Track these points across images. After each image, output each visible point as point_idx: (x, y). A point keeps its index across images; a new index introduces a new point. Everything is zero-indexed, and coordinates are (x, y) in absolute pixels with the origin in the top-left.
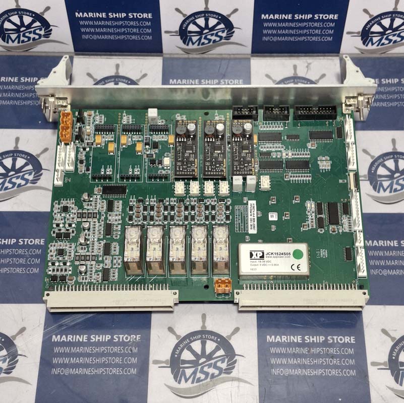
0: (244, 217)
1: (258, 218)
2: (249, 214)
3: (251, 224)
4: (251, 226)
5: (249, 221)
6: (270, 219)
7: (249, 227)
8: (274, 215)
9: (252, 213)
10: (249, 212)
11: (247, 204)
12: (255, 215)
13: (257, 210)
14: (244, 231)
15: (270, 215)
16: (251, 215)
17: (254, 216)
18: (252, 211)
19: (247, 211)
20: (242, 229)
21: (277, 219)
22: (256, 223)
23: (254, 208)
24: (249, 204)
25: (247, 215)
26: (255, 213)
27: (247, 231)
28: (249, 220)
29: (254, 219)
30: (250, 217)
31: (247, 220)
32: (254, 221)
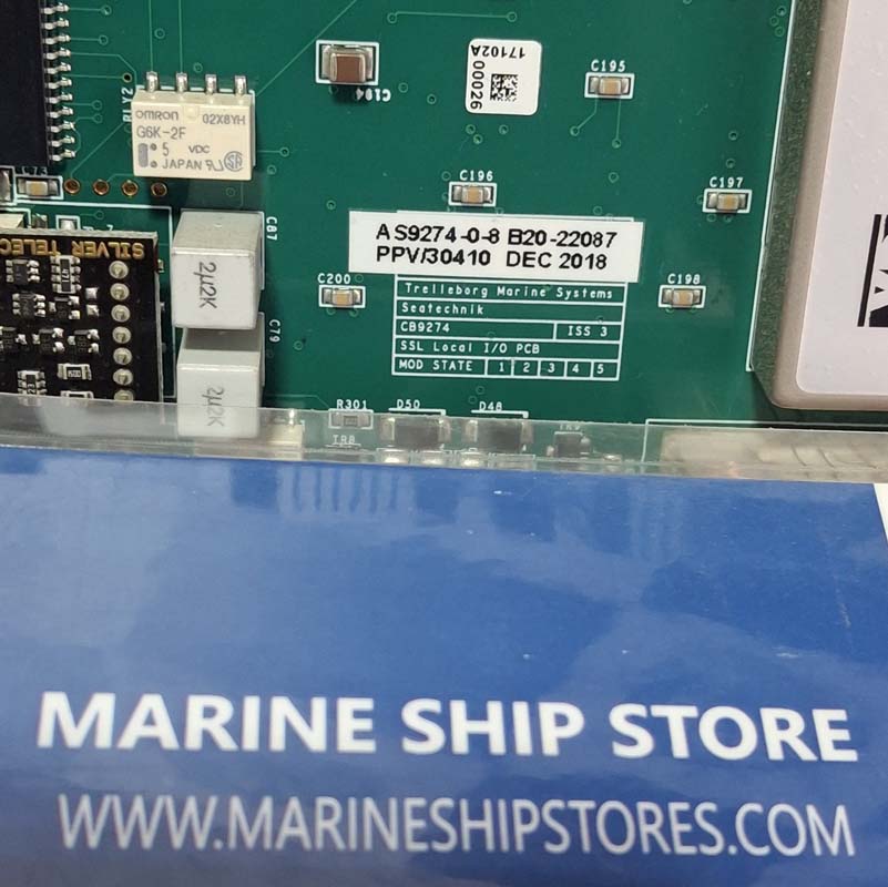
0: (490, 310)
1: (507, 205)
2: (468, 270)
3: (556, 261)
4: (574, 261)
5: (535, 273)
6: (525, 102)
7: (584, 274)
8: (494, 66)
9: (460, 245)
10: (453, 269)
11: (378, 285)
12: (484, 223)
13: (442, 207)
14: (614, 314)
15: (490, 107)
16: (483, 258)
17: (494, 236)
18: (443, 244)
19: (439, 287)
20: (596, 331)
21: (533, 49)
22: (552, 225)
23: (415, 234)
24: (386, 266)
25: (476, 287)
26: (462, 222)
27: (617, 292)
28: (520, 273)
29: (515, 236)
30: (497, 269)
31: (523, 289)
32: (539, 236)
